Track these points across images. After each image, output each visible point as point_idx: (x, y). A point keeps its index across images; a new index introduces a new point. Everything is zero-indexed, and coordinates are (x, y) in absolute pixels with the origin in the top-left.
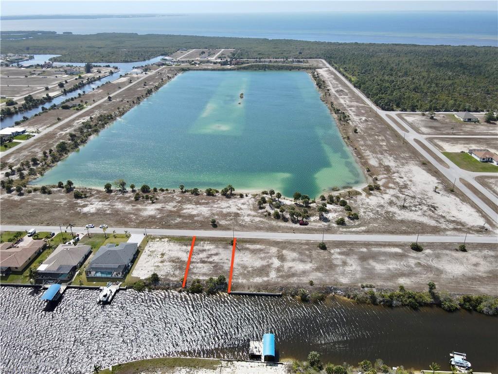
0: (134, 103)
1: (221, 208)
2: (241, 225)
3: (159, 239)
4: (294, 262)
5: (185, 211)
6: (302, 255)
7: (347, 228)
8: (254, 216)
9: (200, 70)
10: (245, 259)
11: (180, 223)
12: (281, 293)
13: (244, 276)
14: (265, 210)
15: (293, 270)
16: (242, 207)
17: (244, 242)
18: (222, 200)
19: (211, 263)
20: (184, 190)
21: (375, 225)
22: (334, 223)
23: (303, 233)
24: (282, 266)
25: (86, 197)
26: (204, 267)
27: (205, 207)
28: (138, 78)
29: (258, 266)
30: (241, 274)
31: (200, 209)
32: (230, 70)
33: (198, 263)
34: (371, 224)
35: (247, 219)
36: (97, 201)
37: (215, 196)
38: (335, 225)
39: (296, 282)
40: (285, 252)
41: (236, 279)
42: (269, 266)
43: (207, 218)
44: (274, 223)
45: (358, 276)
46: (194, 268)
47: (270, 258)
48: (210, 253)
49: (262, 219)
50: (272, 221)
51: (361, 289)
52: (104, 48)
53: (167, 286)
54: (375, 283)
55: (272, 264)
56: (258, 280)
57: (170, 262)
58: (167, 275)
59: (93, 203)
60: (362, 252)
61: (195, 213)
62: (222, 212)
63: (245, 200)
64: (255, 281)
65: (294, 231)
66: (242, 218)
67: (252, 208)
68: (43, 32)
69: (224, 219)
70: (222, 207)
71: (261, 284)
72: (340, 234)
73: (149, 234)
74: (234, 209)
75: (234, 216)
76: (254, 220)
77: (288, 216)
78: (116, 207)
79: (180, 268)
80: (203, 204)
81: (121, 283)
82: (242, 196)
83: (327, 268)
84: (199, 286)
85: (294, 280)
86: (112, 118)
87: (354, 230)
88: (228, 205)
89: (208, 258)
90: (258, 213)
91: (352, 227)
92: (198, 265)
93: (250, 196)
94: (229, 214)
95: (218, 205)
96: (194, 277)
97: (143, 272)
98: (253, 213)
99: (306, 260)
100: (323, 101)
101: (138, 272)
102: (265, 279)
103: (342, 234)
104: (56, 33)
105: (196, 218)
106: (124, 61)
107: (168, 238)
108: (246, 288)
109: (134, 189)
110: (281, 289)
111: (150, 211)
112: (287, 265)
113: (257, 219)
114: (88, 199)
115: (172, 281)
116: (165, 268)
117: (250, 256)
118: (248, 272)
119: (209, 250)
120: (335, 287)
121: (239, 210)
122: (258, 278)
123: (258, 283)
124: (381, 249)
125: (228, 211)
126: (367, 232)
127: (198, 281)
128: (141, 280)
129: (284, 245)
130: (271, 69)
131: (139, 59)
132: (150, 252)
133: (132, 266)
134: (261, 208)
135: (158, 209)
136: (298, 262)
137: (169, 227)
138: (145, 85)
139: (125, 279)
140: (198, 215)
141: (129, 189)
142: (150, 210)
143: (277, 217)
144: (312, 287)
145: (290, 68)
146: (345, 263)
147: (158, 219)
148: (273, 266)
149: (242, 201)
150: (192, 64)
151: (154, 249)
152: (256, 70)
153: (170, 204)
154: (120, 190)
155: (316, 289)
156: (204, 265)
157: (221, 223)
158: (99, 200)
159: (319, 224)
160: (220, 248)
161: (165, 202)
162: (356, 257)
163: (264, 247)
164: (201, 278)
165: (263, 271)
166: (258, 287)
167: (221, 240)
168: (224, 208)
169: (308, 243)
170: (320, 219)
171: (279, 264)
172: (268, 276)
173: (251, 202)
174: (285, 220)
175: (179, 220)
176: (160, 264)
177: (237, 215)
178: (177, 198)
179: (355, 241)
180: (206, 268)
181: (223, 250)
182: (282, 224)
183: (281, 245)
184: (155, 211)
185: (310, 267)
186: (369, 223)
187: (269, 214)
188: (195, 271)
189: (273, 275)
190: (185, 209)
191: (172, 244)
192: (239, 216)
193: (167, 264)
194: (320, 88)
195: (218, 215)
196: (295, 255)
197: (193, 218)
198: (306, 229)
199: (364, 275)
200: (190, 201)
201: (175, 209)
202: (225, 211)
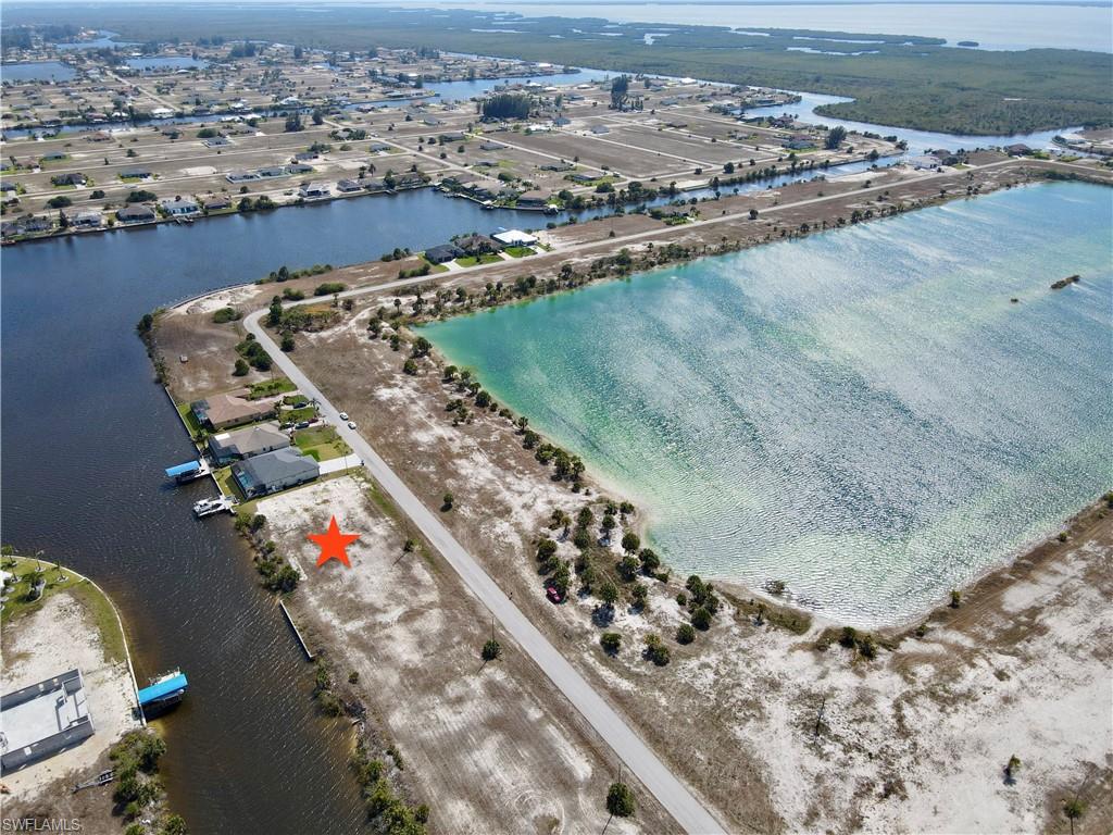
1: (508, 488)
2: (475, 531)
3: (363, 480)
4: (410, 635)
5: (461, 462)
6: (440, 636)
7: (602, 660)
8: (520, 531)
10: (376, 579)
11: (422, 474)
13: (329, 597)
15: (384, 643)
16: (540, 506)
17: (426, 557)
18: (539, 476)
21: (663, 701)
22: (603, 636)
24: (386, 627)
25: (414, 374)
27: (494, 472)
28: (904, 178)
29: (366, 600)
30: (330, 592)
31: (484, 470)
34: (657, 693)
35: (502, 528)
36: (413, 387)
38: (596, 639)
39: (351, 659)
40: (435, 612)
41: (314, 593)
42: (376, 611)
43: (461, 489)
45: (427, 734)
47: (402, 603)
48: (364, 538)
49: (518, 543)
50: (524, 558)
52: (975, 89)
54: (418, 767)
55: (385, 612)
56: (327, 616)
57: (312, 516)
58: (277, 529)
60: (522, 714)
61: (464, 473)
62: (498, 494)
63: (569, 497)
64: (323, 614)
66: (499, 521)
68: (917, 40)
69: (475, 506)
70: (514, 487)
71: (318, 624)
72: (568, 660)
73: (367, 466)
74: (518, 501)
75: (497, 512)
76: (506, 537)
78: (413, 406)
79: (303, 532)
80: (504, 466)
81: (238, 504)
82: (578, 488)
83: (422, 683)
85: (355, 655)
86: (687, 256)
88: (527, 489)
90: (535, 531)
91: (615, 668)
93: (592, 497)
94: (497, 504)
95: (514, 481)
96: (289, 553)
98: (529, 525)
99: (430, 646)
101: (269, 503)
102: (336, 622)
103: (572, 662)
104: (944, 41)
106: (954, 129)
107: (373, 485)
108: (300, 613)
110: (321, 651)
111: (429, 435)
112: (399, 632)
113: (513, 539)
114: (411, 378)
115: (270, 539)
116: (294, 519)
117: (389, 579)
118: (343, 597)
119: (371, 533)
121: (524, 507)
122: (331, 614)
123: (320, 619)
124: (562, 740)
126: (618, 699)
128: (254, 514)
129: (459, 602)
131: (998, 129)
132: (324, 489)
135: (441, 438)
138: (880, 199)
139: (248, 502)
140: (461, 478)
146: (457, 701)
147: (415, 451)
148: (379, 616)
149: (562, 496)
151: (332, 488)
153: (469, 440)
157: (462, 508)
158: (418, 386)
159: (576, 618)
160: (387, 541)
161: (468, 433)
162: (496, 710)
163: (430, 583)
164: (292, 560)
165: (357, 611)
167: (410, 532)
168: (512, 491)
169: (491, 628)
170: (597, 611)
171: (389, 621)
172: (345, 621)
176: (299, 511)
177: (504, 512)
179: (557, 691)
181: (384, 546)
182: (528, 573)
183: (454, 599)
185: (409, 661)
186: (662, 689)
189: (352, 626)
190: (467, 458)
191: (360, 495)
192: (501, 517)
193: (305, 516)
195: (483, 494)
196: (435, 627)
198: (539, 608)
199: (435, 743)
200: (497, 451)
201: (457, 451)
202: (503, 495)
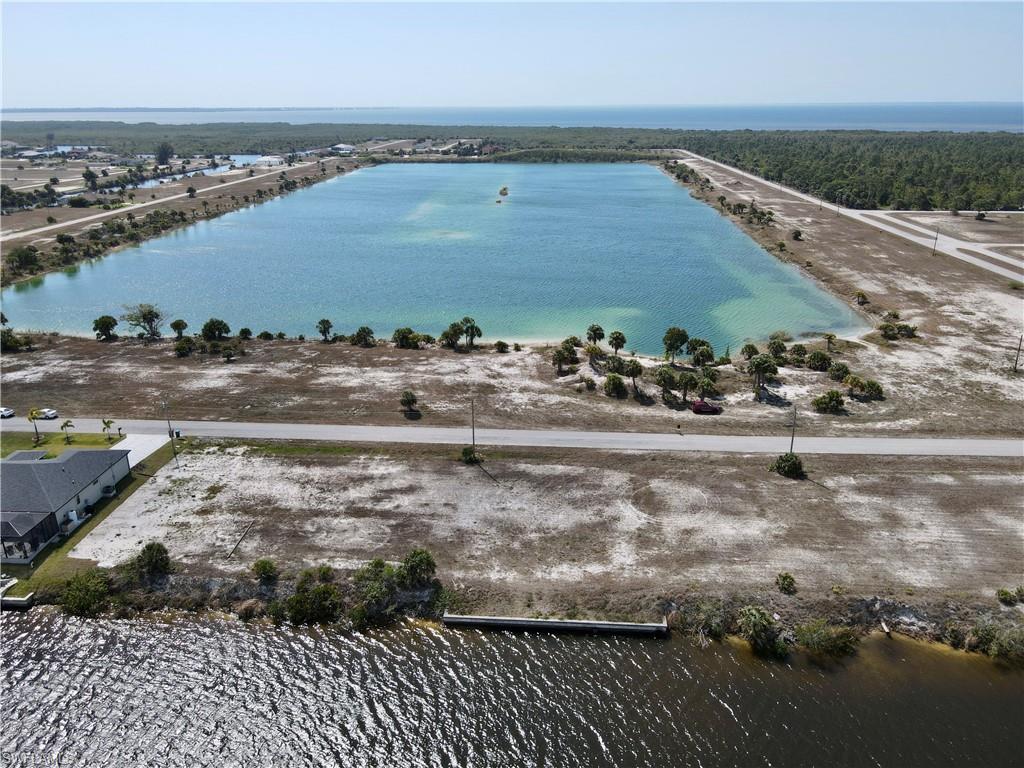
0: (247, 200)
1: (439, 374)
2: (497, 413)
3: (216, 448)
4: (698, 516)
5: (322, 380)
6: (721, 494)
7: (853, 421)
8: (541, 392)
9: (413, 162)
10: (513, 505)
11: (300, 407)
12: (665, 624)
13: (510, 557)
14: (577, 377)
15: (698, 540)
16: (504, 371)
17: (512, 456)
18: (443, 356)
19: (385, 515)
20: (330, 337)
22: (806, 409)
23: (711, 433)
24: (658, 528)
25: (31, 350)
26: (356, 529)
27: (388, 371)
28: (270, 171)
29: (562, 527)
30: (497, 552)
31: (372, 375)
32: (479, 161)
33: (336, 515)
34: (934, 413)
35: (520, 398)
36: (60, 358)
37: (423, 348)
38: (811, 414)
39: (721, 579)
40: (655, 484)
41: (480, 568)
42: (606, 526)
43: (390, 395)
44: (609, 408)
45: (965, 561)
46: (319, 530)
47: (608, 500)
48: (385, 485)
49: (567, 399)
50: (602, 405)
51: (1004, 608)
53: (196, 594)
55: (616, 519)
56: (566, 573)
57: (233, 511)
58: (205, 556)
59: (46, 362)
60: (941, 487)
61: (355, 385)
62: (440, 382)
63: (512, 356)
64: (554, 576)
65: (679, 427)
66: (502, 396)
67: (534, 372)
69: (444, 399)
70: (441, 370)
71: (577, 589)
72: (838, 436)
73: (187, 434)
74: (477, 376)
75: (479, 391)
76: (543, 401)
77: (653, 390)
78: (112, 370)
79: (267, 533)
80: (384, 364)
81: (15, 581)
82: (502, 348)
83: (831, 535)
84: (326, 594)
85: (709, 574)
86: (184, 220)
87: (879, 425)
88: (458, 367)
89: (377, 499)
90: (558, 384)
91: (871, 419)
92: (336, 521)
93: (528, 350)
94: (462, 387)
95: (429, 368)
96: (312, 562)
97: (119, 543)
98: (538, 385)
99: (741, 507)
100: (698, 198)
101: (100, 542)
102: (596, 569)
103: (844, 436)
105: (352, 396)
107: (249, 445)
108: (519, 604)
109: (185, 333)
110: (665, 606)
111: (212, 379)
112: (673, 524)
113: (554, 399)
114: (35, 355)
115: (222, 574)
116: (208, 531)
117: (530, 495)
118: (527, 545)
119: (383, 478)
120: (888, 599)
121: (494, 377)
122: (565, 567)
123: (567, 584)
124: (1004, 478)
125: (459, 379)
126: (931, 431)
127: (326, 575)
128: (98, 570)
129: (649, 464)
130: (569, 161)
132: (174, 482)
133: (80, 527)
134: (562, 373)
135: (239, 376)
136: (711, 516)
137: (262, 417)
139: (36, 566)
140: (362, 389)
141: (168, 333)
142: (216, 376)
143: (617, 392)
144: (792, 598)
145: (612, 158)
146: (893, 521)
147: (231, 397)
148: (621, 526)
149: (505, 359)
150: (397, 154)
151: (187, 475)
152: (535, 162)
153: (282, 364)
154: (141, 336)
155: (810, 608)
156: (359, 522)
157: (433, 407)
158: (68, 356)
159: (758, 412)
160: (423, 472)
161: (266, 362)
162: (925, 500)
163: (581, 470)
164: (339, 564)
165: (584, 542)
166: (566, 598)
167: (430, 452)
168: (448, 374)
169: (732, 460)
170: (759, 399)
171: (643, 521)
172: (602, 556)
173: (529, 360)
174: (645, 400)
175: (298, 399)
176: (193, 520)
177: (487, 389)
178: (306, 353)
179: (899, 457)
180: (364, 532)
181: (435, 476)
182: (638, 411)
183: (641, 465)
184: (230, 380)
185: (765, 532)
186: (925, 409)
187: (591, 386)
188: (321, 540)
189: (623, 557)
190: (324, 375)
191: (257, 461)
192: (496, 392)
193: (221, 518)
194: (685, 180)
195: (425, 387)
196: (695, 493)
197: (347, 397)
198: (715, 424)
199: (990, 560)
200: (345, 360)
201: (293, 376)
202: (448, 380)
